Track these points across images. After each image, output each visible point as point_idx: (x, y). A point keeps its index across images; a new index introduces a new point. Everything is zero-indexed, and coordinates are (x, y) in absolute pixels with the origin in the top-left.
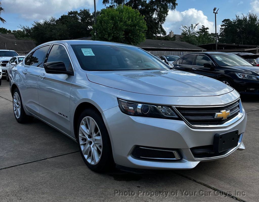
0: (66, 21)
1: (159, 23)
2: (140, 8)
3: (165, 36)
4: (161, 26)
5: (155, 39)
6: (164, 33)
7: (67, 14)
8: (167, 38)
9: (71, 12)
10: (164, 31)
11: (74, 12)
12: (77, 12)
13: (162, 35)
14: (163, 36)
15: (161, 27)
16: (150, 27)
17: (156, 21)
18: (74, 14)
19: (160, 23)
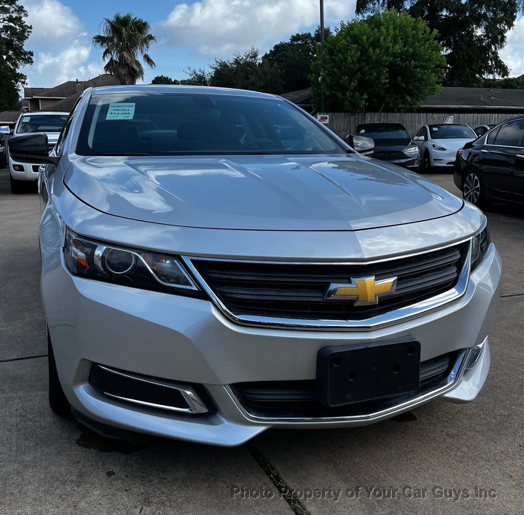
0: (283, 55)
1: (491, 48)
2: (446, 16)
3: (505, 77)
4: (495, 53)
5: (479, 87)
6: (504, 70)
7: (288, 41)
8: (510, 84)
9: (298, 35)
10: (504, 65)
11: (303, 35)
12: (309, 34)
13: (497, 77)
14: (501, 78)
15: (496, 58)
16: (467, 58)
17: (484, 44)
18: (303, 41)
19: (493, 47)
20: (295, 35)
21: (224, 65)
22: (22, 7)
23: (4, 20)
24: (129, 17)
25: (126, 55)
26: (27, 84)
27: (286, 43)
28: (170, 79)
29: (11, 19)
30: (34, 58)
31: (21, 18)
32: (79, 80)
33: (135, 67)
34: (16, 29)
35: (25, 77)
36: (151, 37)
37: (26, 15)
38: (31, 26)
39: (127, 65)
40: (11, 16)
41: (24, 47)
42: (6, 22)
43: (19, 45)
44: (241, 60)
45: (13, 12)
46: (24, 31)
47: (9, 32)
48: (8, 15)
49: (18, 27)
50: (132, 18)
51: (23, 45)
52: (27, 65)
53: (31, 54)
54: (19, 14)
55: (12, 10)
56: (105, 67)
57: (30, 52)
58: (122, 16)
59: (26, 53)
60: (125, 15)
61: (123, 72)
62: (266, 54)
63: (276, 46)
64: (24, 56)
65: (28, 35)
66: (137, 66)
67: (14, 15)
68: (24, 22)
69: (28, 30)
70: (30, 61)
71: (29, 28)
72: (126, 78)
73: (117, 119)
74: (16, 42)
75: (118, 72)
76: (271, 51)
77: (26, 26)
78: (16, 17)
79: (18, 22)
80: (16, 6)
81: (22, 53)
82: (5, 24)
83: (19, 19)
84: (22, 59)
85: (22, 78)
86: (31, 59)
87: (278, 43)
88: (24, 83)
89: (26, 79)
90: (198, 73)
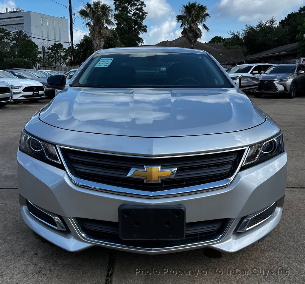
0: (294, 20)
7: (298, 11)
20: (302, 7)
21: (251, 29)
22: (143, 2)
23: (134, 10)
24: (195, 4)
25: (193, 25)
26: (143, 43)
27: (296, 13)
28: (222, 38)
29: (137, 9)
30: (147, 29)
31: (142, 8)
32: (169, 40)
33: (198, 32)
34: (140, 14)
35: (142, 39)
36: (207, 15)
37: (145, 6)
38: (147, 12)
39: (193, 31)
40: (137, 7)
41: (143, 24)
42: (135, 11)
43: (140, 22)
44: (262, 25)
45: (138, 5)
46: (143, 15)
47: (136, 16)
48: (136, 7)
49: (140, 13)
50: (197, 4)
51: (142, 22)
52: (144, 33)
53: (146, 27)
54: (141, 6)
55: (138, 4)
56: (182, 33)
57: (146, 26)
58: (191, 3)
59: (144, 27)
60: (194, 2)
61: (190, 35)
62: (282, 20)
63: (289, 15)
64: (143, 28)
65: (145, 17)
66: (199, 31)
67: (139, 7)
68: (144, 10)
69: (145, 14)
70: (145, 31)
71: (146, 13)
72: (192, 38)
73: (101, 67)
74: (139, 21)
75: (188, 35)
76: (286, 18)
77: (144, 12)
78: (140, 8)
79: (141, 10)
80: (140, 2)
81: (142, 27)
82: (134, 12)
83: (141, 9)
84: (142, 30)
85: (141, 40)
86: (146, 30)
87: (290, 13)
88: (142, 42)
89: (143, 40)
90: (236, 33)
